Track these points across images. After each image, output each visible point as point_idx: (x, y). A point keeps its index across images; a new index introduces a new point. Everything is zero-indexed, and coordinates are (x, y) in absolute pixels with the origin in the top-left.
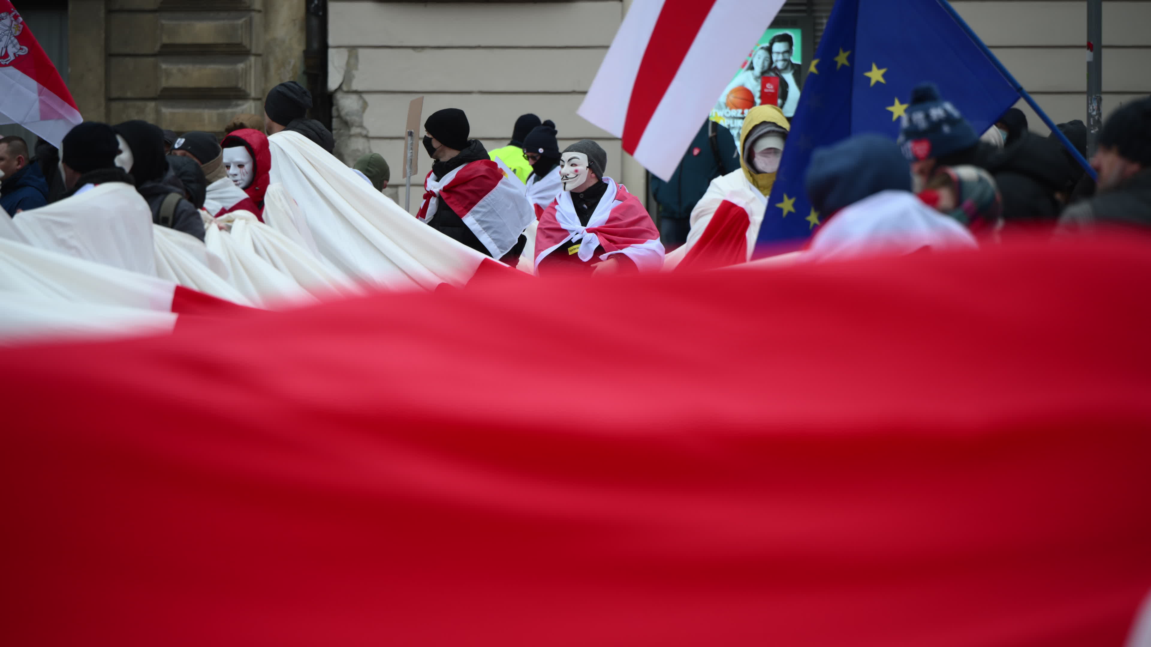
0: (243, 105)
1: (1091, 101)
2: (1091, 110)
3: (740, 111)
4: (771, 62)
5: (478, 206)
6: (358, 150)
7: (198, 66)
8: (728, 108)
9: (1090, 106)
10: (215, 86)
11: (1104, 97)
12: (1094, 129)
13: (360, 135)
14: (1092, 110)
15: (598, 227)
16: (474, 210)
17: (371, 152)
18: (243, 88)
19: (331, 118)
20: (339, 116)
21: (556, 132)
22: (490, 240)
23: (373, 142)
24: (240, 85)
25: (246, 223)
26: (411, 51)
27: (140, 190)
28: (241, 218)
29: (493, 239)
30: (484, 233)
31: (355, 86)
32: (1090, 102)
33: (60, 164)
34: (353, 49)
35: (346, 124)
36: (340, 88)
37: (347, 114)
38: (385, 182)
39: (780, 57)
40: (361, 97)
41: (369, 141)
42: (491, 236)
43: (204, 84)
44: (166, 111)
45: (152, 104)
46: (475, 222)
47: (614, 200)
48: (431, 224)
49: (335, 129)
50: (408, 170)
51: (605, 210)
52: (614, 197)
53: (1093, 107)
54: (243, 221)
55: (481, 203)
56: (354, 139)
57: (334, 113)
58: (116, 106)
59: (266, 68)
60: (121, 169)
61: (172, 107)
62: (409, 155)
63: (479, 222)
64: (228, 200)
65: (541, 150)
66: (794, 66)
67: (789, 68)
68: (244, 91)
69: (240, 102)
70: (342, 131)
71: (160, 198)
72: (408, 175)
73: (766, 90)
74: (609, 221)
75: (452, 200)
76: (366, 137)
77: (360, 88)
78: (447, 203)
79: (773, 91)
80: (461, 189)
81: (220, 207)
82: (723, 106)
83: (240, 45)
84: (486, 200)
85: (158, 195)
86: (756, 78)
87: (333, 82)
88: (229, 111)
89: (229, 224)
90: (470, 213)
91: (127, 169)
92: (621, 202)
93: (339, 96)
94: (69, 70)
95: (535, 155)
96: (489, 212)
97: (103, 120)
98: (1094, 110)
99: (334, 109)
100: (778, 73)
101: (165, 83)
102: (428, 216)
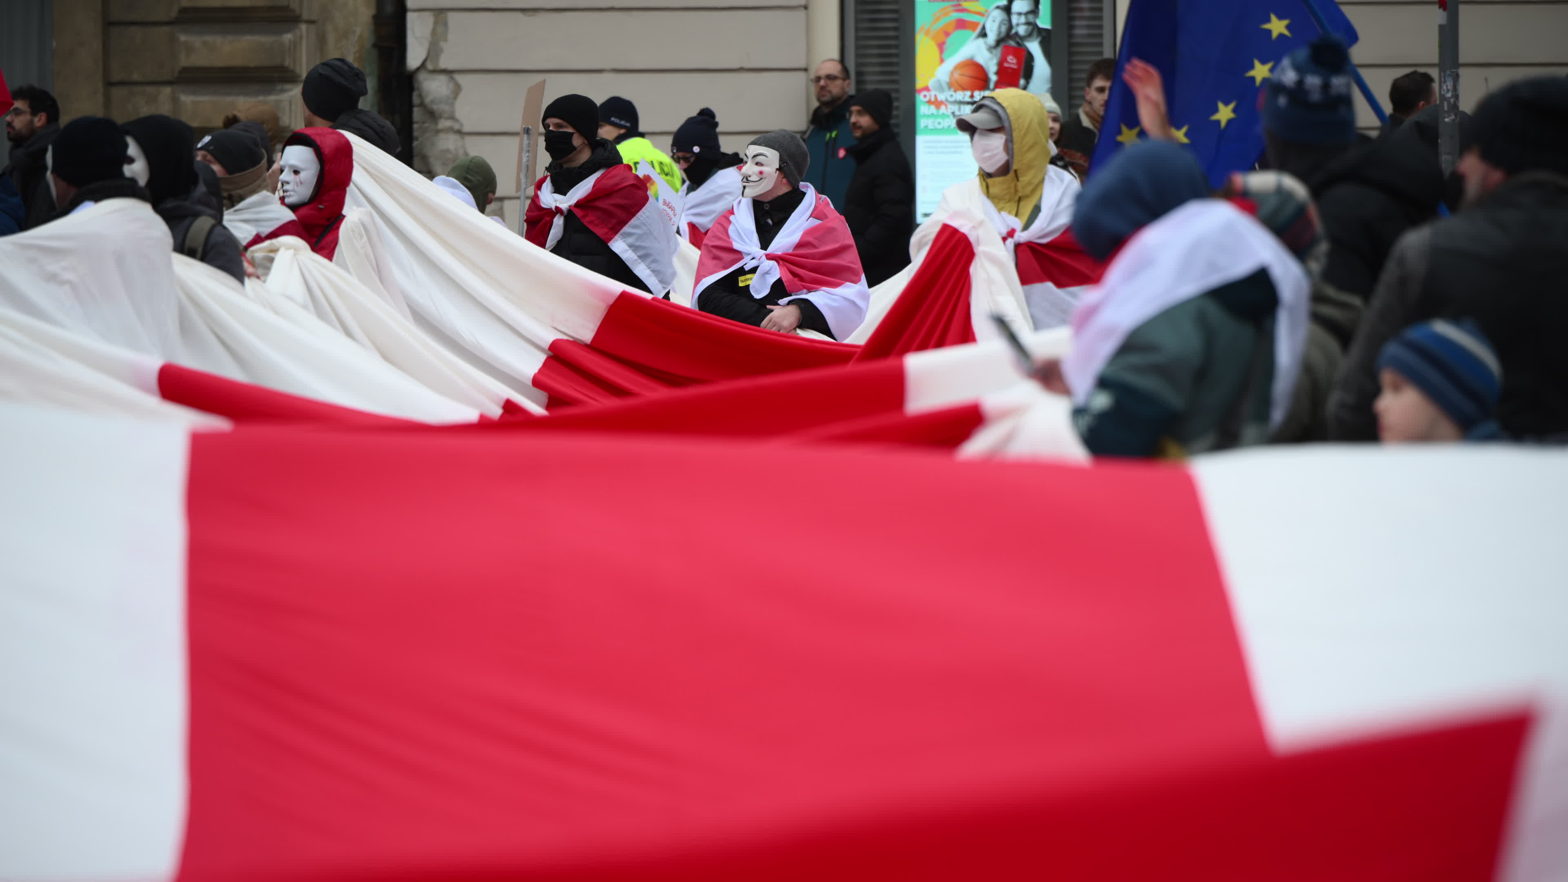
0: (291, 90)
1: (1445, 78)
2: (1444, 90)
3: (969, 93)
4: (1010, 27)
5: (630, 226)
6: (448, 151)
7: (230, 38)
8: (952, 90)
9: (1442, 84)
10: (252, 65)
11: (1462, 71)
12: (1450, 116)
13: (451, 130)
14: (1446, 91)
15: (782, 254)
16: (623, 232)
17: (466, 154)
18: (291, 67)
19: (411, 106)
20: (422, 105)
21: (716, 125)
22: (648, 272)
23: (469, 140)
24: (287, 64)
25: (295, 255)
26: (519, 15)
27: (157, 208)
28: (289, 247)
29: (653, 271)
30: (640, 263)
31: (444, 63)
32: (1443, 80)
33: (49, 174)
34: (440, 13)
35: (433, 115)
36: (423, 66)
37: (432, 102)
38: (490, 195)
39: (1023, 19)
40: (452, 79)
41: (463, 138)
42: (650, 266)
43: (238, 62)
44: (187, 99)
45: (167, 90)
46: (627, 248)
47: (809, 218)
48: (557, 250)
49: (417, 123)
50: (523, 181)
51: (794, 232)
52: (810, 213)
53: (1447, 86)
54: (291, 252)
55: (634, 221)
56: (442, 136)
57: (416, 100)
58: (117, 93)
59: (322, 40)
60: (133, 181)
61: (194, 93)
62: (525, 159)
63: (633, 249)
64: (265, 223)
65: (696, 149)
66: (1040, 31)
67: (1035, 33)
68: (293, 71)
69: (287, 86)
70: (426, 125)
71: (187, 222)
72: (523, 186)
73: (1006, 65)
74: (800, 245)
75: (590, 218)
76: (459, 132)
77: (450, 66)
78: (586, 224)
79: (1015, 67)
80: (604, 204)
81: (254, 233)
82: (945, 86)
83: (286, 8)
84: (641, 219)
85: (183, 217)
86: (991, 49)
87: (414, 57)
88: (272, 98)
89: (272, 255)
90: (619, 237)
91: (142, 181)
92: (821, 221)
93: (422, 76)
94: (54, 44)
95: (688, 155)
96: (645, 233)
97: (100, 114)
98: (1448, 90)
99: (415, 95)
100: (1020, 42)
101: (184, 61)
102: (551, 242)
